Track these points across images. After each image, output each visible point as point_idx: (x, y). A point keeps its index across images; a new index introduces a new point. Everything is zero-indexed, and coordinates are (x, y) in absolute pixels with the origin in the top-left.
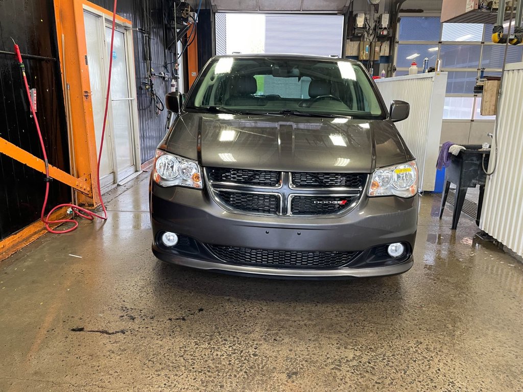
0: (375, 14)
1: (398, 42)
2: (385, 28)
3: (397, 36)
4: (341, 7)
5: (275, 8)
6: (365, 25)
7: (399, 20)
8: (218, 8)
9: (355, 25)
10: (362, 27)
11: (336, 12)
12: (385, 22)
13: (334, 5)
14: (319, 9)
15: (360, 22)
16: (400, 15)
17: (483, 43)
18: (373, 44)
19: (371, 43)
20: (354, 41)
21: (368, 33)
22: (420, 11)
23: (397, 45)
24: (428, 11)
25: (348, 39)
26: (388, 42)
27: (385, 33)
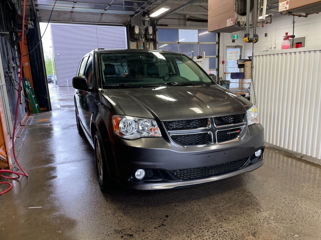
0: (144, 26)
1: (158, 43)
2: (151, 35)
3: (157, 39)
4: (124, 21)
5: (83, 20)
6: (139, 32)
7: (157, 30)
8: (42, 19)
9: (134, 32)
10: (138, 33)
11: (122, 24)
12: (151, 31)
13: (120, 20)
14: (112, 22)
15: (137, 31)
16: (157, 27)
17: (199, 43)
18: (145, 43)
19: (144, 43)
20: (133, 42)
21: (141, 37)
22: (167, 25)
23: (157, 44)
24: (170, 26)
25: (130, 40)
26: (153, 42)
27: (151, 37)
